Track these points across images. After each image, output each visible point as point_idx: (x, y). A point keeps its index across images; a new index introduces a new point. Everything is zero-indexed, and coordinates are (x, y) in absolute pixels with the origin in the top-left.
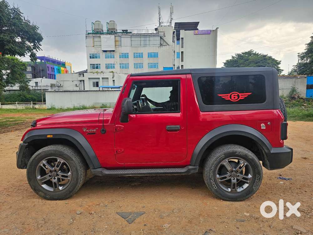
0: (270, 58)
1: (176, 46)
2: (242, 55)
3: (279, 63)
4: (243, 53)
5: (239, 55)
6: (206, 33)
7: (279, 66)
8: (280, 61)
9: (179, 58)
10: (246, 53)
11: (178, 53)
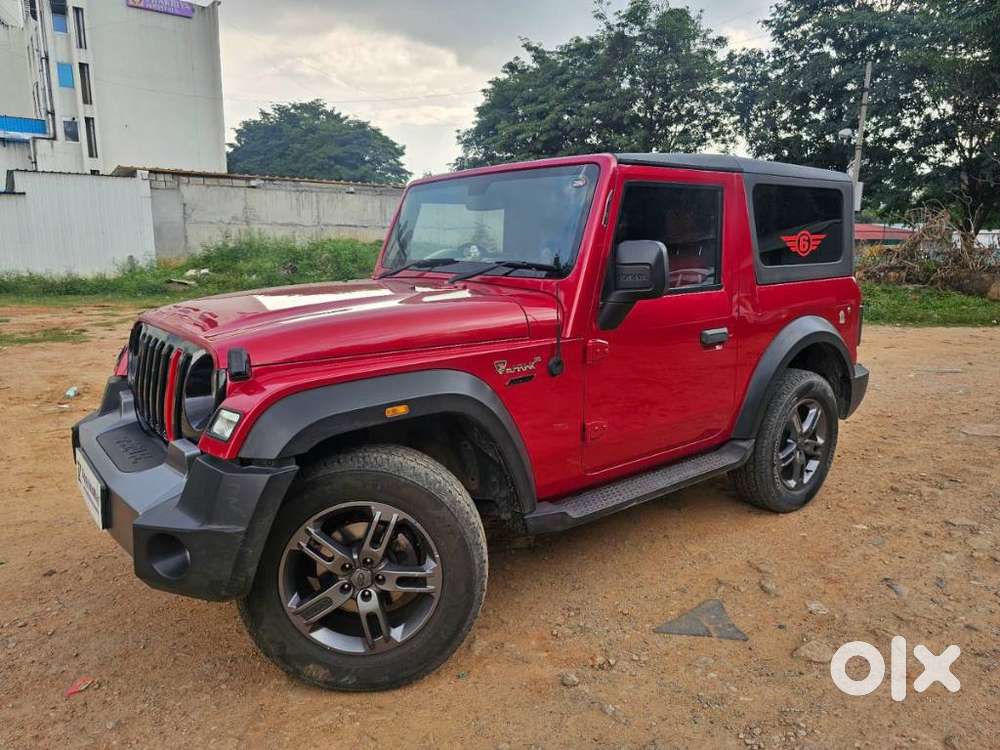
0: (376, 132)
1: (54, 37)
2: (292, 111)
3: (400, 152)
4: (294, 106)
5: (282, 111)
6: (177, 12)
7: (401, 159)
8: (404, 147)
9: (73, 87)
10: (303, 107)
11: (64, 69)
